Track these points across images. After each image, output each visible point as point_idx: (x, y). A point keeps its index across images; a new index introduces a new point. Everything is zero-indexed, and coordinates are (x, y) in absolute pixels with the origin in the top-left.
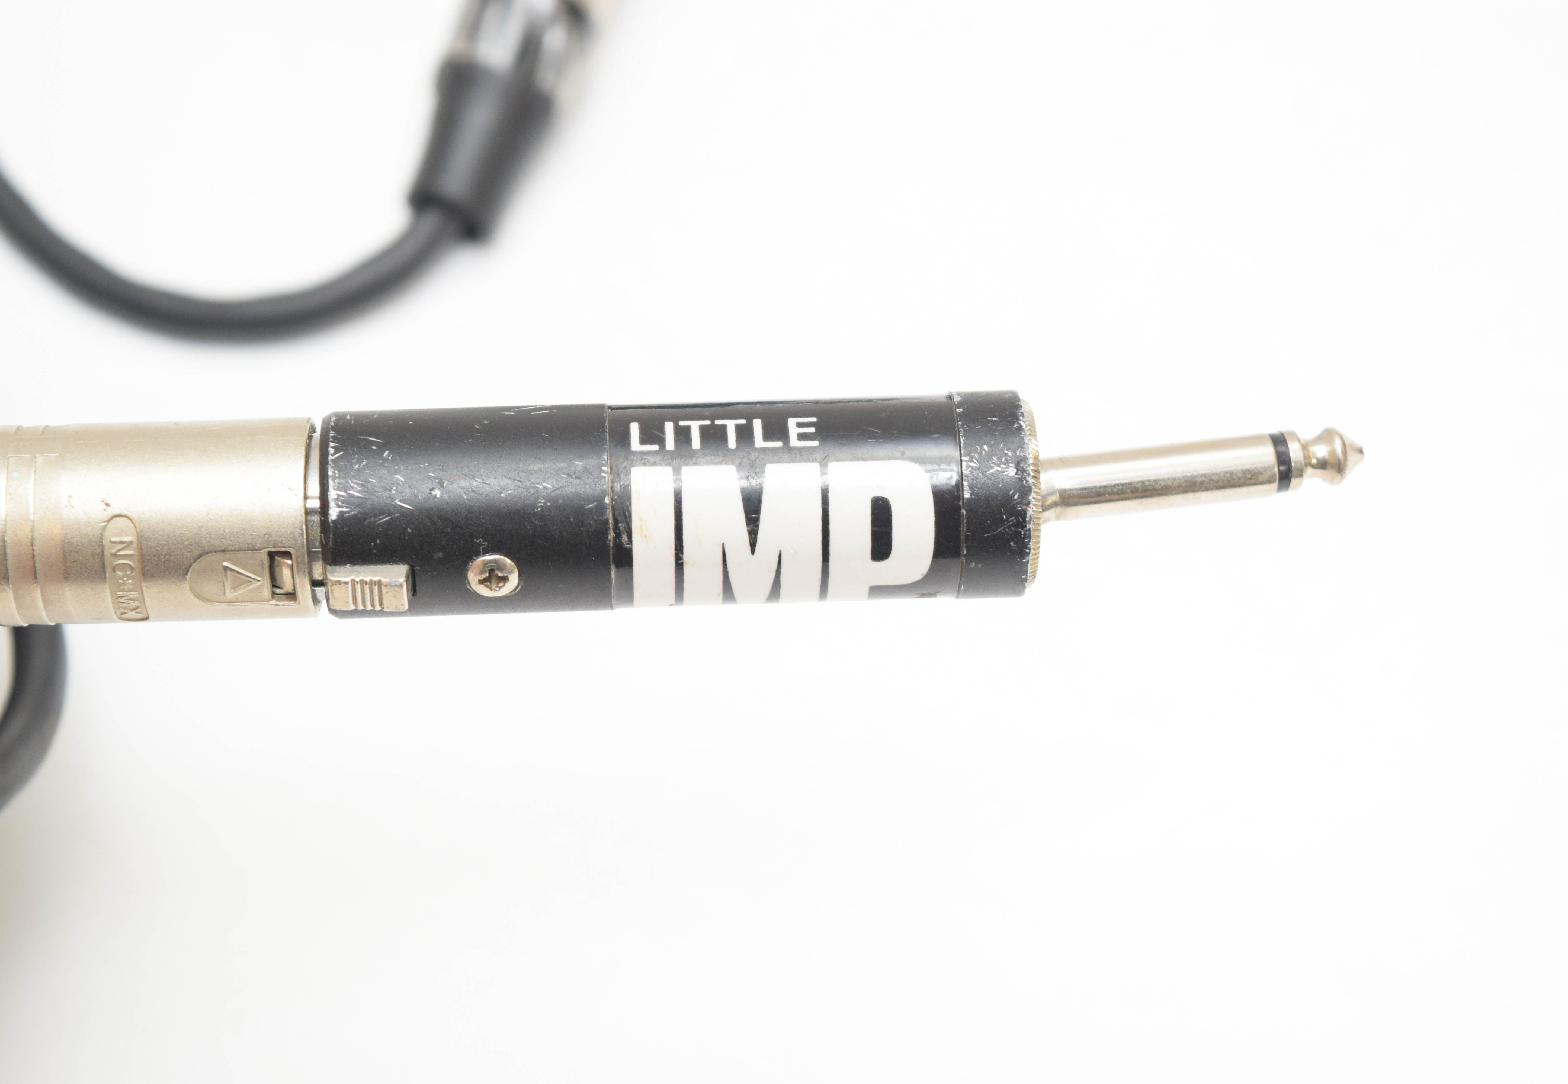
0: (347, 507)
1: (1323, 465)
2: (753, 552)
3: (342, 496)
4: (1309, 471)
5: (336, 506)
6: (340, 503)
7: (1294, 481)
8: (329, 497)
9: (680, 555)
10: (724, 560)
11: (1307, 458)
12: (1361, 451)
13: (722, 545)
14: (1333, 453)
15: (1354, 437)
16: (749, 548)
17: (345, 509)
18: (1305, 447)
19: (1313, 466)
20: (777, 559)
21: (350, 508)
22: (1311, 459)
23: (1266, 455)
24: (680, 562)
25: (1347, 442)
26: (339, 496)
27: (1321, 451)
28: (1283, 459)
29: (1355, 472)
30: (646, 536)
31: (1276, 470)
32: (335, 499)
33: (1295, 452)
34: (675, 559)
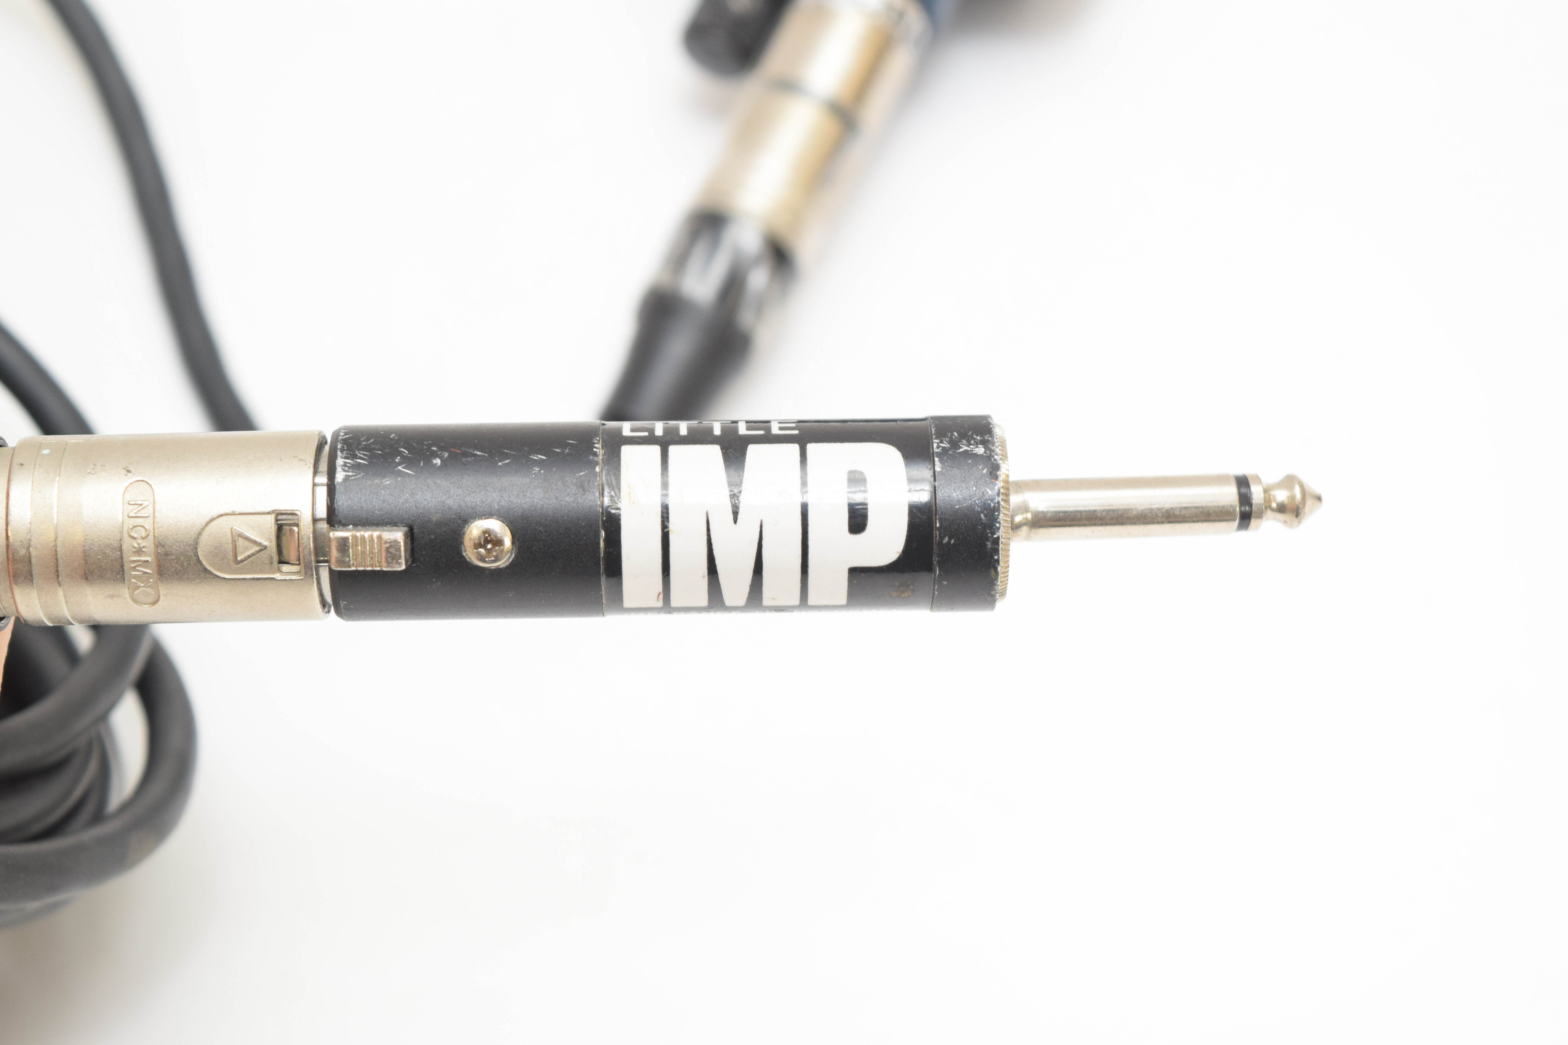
0: (352, 472)
1: (1282, 509)
2: (735, 522)
3: (349, 463)
4: (1269, 513)
5: (342, 471)
6: (347, 469)
7: (1254, 522)
8: (337, 464)
9: (666, 523)
10: (708, 530)
11: (1268, 500)
12: (1319, 498)
13: (706, 513)
14: (1293, 498)
15: (1314, 485)
16: (731, 517)
17: (350, 474)
18: (1266, 491)
19: (1272, 510)
20: (759, 530)
21: (356, 473)
22: (1271, 502)
23: (1229, 495)
24: (666, 530)
25: (1306, 487)
26: (345, 462)
27: (1281, 496)
28: (1245, 499)
29: (1313, 519)
30: (634, 503)
31: (1238, 509)
32: (342, 465)
33: (1257, 493)
34: (662, 528)
